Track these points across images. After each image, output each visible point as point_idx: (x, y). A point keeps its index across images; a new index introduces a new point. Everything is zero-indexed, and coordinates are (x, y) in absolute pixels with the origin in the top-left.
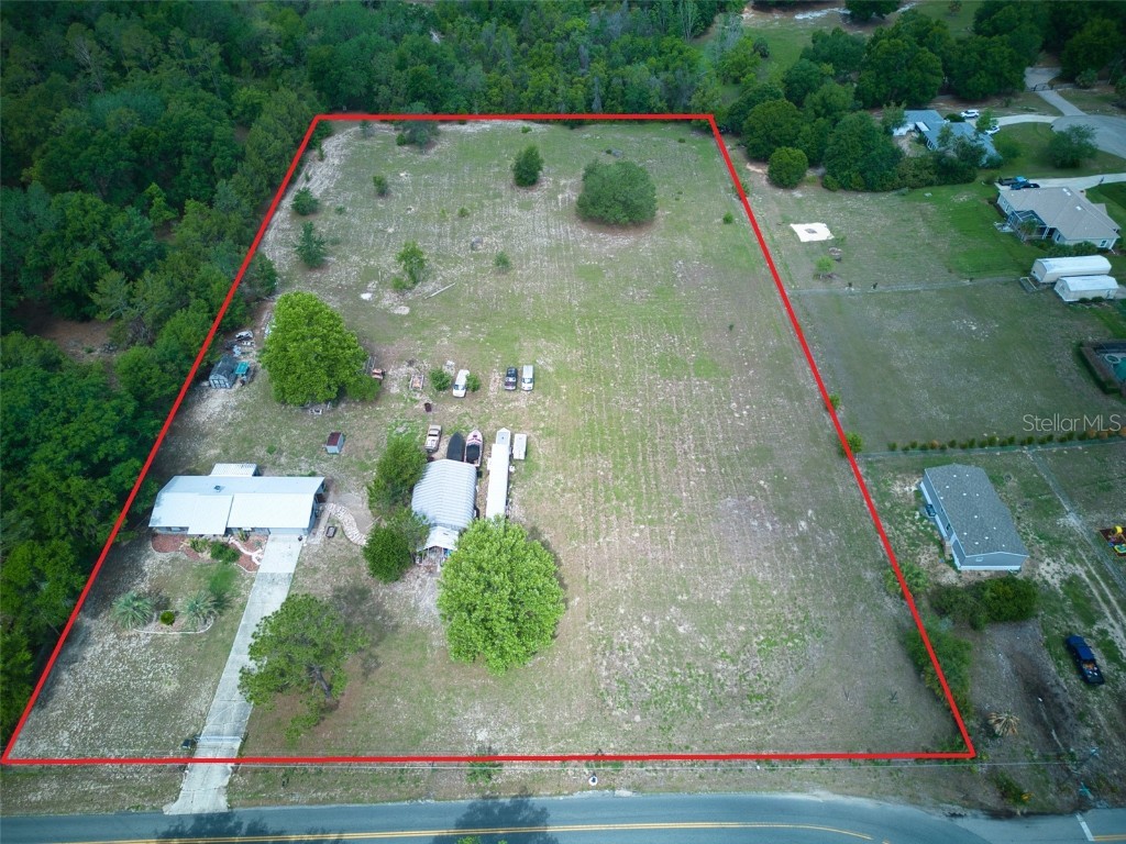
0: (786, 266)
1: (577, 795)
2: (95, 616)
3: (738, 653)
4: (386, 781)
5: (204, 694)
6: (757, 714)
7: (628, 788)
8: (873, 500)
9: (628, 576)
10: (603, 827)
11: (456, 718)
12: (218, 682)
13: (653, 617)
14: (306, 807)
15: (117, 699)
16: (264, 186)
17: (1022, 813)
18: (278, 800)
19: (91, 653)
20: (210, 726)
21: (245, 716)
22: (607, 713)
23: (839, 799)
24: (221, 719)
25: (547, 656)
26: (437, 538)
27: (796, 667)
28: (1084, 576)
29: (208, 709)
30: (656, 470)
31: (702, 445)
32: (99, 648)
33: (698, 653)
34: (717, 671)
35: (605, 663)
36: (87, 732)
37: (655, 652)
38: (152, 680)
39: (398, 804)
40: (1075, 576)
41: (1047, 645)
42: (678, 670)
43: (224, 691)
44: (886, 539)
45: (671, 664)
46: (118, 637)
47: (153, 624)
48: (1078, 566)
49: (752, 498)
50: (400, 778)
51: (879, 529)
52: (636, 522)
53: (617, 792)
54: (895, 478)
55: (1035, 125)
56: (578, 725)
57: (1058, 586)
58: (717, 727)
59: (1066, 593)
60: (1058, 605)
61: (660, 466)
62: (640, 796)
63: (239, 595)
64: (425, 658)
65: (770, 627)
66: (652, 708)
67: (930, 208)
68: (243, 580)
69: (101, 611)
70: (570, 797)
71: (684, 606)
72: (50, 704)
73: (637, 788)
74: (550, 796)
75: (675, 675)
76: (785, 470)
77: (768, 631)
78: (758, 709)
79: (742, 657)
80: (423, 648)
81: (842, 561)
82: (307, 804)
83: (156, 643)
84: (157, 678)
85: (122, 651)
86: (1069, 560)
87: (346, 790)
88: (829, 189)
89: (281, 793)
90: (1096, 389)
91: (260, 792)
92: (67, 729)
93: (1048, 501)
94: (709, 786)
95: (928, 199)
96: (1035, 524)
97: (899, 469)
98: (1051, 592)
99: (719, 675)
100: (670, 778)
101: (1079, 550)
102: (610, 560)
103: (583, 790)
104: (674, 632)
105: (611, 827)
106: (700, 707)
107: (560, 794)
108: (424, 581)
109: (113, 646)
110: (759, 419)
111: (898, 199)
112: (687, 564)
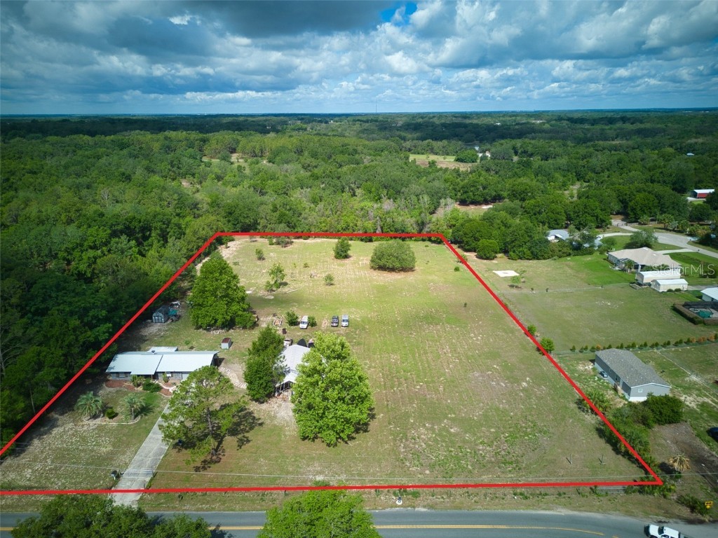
0: (494, 285)
1: (388, 510)
2: (62, 414)
3: (492, 442)
4: (252, 500)
5: (128, 453)
6: (510, 471)
7: (424, 507)
8: (566, 373)
9: (414, 405)
10: (409, 527)
11: (302, 470)
12: (139, 448)
13: (433, 424)
14: (194, 512)
15: (68, 454)
16: (194, 249)
17: (709, 521)
18: (174, 508)
19: (55, 431)
20: (130, 469)
21: (156, 464)
22: (406, 469)
23: (576, 513)
24: (139, 466)
25: (363, 441)
26: (290, 378)
27: (533, 448)
28: (711, 402)
29: (130, 461)
30: (427, 359)
31: (455, 350)
32: (61, 429)
33: (464, 441)
34: (479, 450)
35: (402, 445)
36: (45, 470)
37: (435, 440)
38: (95, 445)
39: (260, 512)
40: (704, 403)
41: (698, 435)
42: (453, 449)
43: (142, 452)
44: (578, 389)
45: (447, 447)
46: (75, 425)
47: (100, 419)
48: (705, 398)
49: (490, 372)
50: (262, 499)
51: (574, 385)
52: (417, 382)
53: (416, 509)
54: (578, 363)
55: (622, 236)
56: (387, 475)
57: (695, 407)
58: (484, 477)
59: (701, 410)
60: (698, 416)
61: (430, 359)
62: (433, 511)
63: (159, 407)
64: (280, 440)
65: (511, 429)
66: (437, 468)
67: (572, 264)
68: (162, 400)
69: (67, 412)
70: (383, 511)
71: (453, 420)
72: (22, 455)
73: (431, 507)
74: (369, 510)
75: (451, 451)
76: (509, 361)
77: (510, 432)
78: (510, 469)
79: (495, 443)
80: (279, 435)
81: (553, 399)
82: (194, 511)
83: (100, 428)
84: (98, 445)
85: (76, 431)
86: (698, 395)
87: (224, 504)
88: (512, 259)
89: (177, 504)
90: (690, 323)
91: (162, 503)
92: (31, 468)
93: (677, 371)
94: (482, 506)
95: (569, 260)
96: (671, 381)
97: (580, 360)
98: (692, 410)
99: (481, 452)
100: (453, 502)
101: (703, 391)
102: (402, 398)
103: (392, 507)
104: (448, 431)
105: (414, 527)
106: (469, 467)
107: (376, 509)
108: (281, 405)
109: (71, 429)
110: (489, 341)
111: (553, 261)
112: (452, 399)
